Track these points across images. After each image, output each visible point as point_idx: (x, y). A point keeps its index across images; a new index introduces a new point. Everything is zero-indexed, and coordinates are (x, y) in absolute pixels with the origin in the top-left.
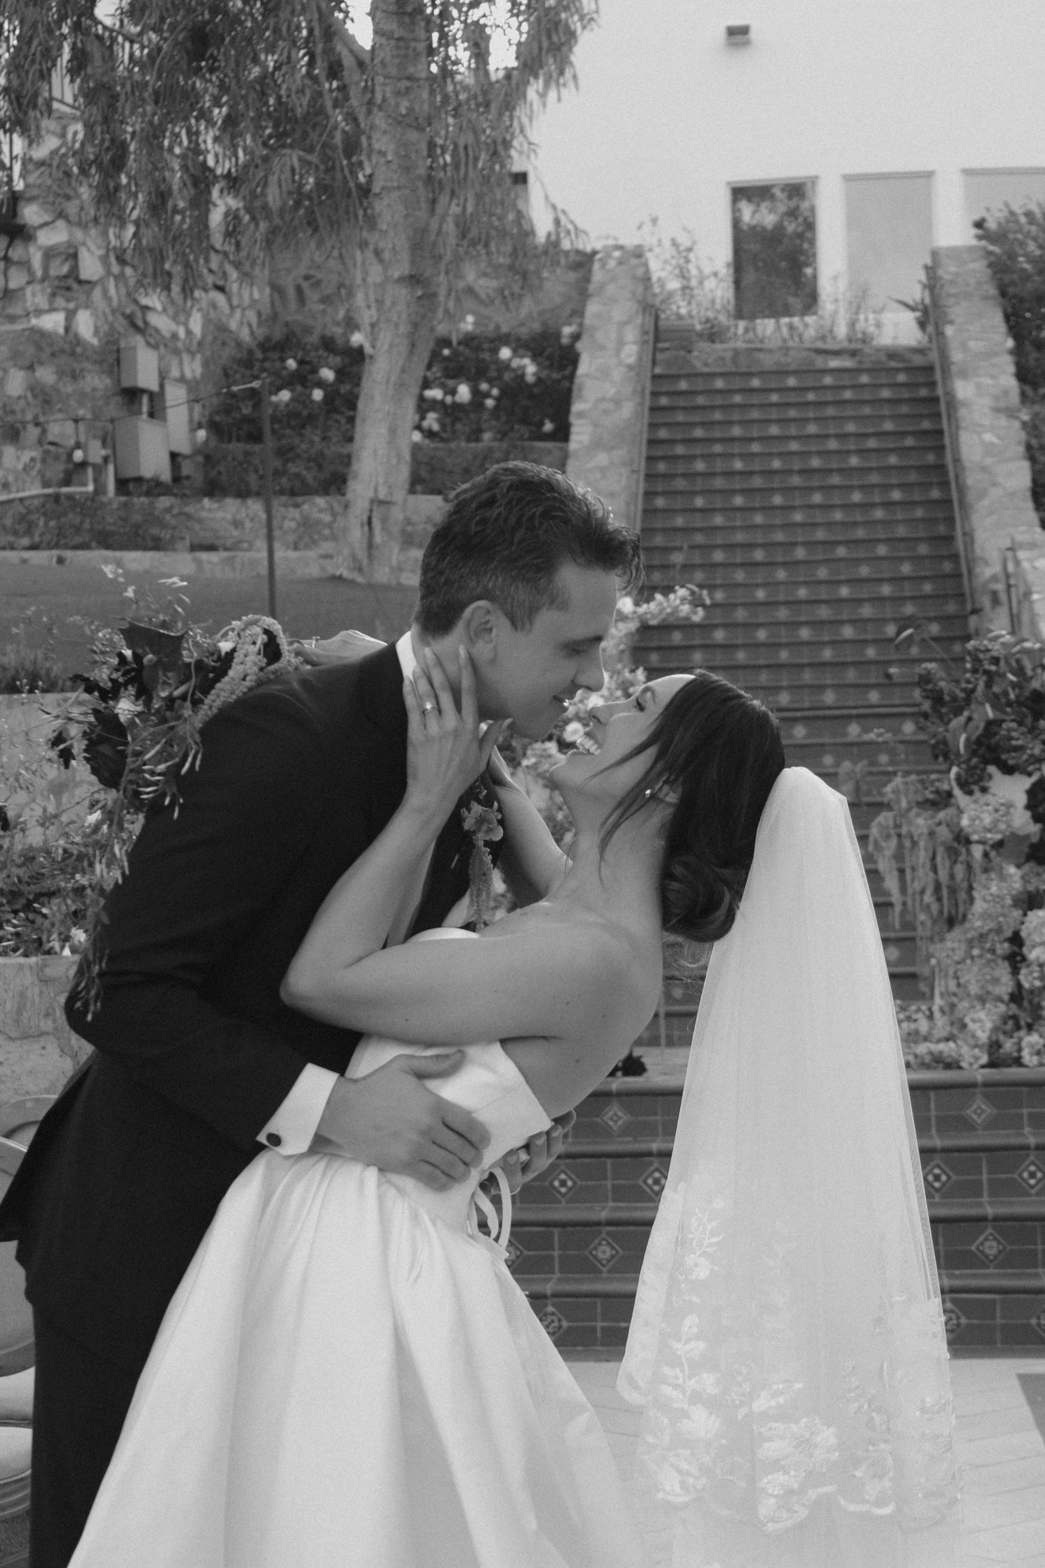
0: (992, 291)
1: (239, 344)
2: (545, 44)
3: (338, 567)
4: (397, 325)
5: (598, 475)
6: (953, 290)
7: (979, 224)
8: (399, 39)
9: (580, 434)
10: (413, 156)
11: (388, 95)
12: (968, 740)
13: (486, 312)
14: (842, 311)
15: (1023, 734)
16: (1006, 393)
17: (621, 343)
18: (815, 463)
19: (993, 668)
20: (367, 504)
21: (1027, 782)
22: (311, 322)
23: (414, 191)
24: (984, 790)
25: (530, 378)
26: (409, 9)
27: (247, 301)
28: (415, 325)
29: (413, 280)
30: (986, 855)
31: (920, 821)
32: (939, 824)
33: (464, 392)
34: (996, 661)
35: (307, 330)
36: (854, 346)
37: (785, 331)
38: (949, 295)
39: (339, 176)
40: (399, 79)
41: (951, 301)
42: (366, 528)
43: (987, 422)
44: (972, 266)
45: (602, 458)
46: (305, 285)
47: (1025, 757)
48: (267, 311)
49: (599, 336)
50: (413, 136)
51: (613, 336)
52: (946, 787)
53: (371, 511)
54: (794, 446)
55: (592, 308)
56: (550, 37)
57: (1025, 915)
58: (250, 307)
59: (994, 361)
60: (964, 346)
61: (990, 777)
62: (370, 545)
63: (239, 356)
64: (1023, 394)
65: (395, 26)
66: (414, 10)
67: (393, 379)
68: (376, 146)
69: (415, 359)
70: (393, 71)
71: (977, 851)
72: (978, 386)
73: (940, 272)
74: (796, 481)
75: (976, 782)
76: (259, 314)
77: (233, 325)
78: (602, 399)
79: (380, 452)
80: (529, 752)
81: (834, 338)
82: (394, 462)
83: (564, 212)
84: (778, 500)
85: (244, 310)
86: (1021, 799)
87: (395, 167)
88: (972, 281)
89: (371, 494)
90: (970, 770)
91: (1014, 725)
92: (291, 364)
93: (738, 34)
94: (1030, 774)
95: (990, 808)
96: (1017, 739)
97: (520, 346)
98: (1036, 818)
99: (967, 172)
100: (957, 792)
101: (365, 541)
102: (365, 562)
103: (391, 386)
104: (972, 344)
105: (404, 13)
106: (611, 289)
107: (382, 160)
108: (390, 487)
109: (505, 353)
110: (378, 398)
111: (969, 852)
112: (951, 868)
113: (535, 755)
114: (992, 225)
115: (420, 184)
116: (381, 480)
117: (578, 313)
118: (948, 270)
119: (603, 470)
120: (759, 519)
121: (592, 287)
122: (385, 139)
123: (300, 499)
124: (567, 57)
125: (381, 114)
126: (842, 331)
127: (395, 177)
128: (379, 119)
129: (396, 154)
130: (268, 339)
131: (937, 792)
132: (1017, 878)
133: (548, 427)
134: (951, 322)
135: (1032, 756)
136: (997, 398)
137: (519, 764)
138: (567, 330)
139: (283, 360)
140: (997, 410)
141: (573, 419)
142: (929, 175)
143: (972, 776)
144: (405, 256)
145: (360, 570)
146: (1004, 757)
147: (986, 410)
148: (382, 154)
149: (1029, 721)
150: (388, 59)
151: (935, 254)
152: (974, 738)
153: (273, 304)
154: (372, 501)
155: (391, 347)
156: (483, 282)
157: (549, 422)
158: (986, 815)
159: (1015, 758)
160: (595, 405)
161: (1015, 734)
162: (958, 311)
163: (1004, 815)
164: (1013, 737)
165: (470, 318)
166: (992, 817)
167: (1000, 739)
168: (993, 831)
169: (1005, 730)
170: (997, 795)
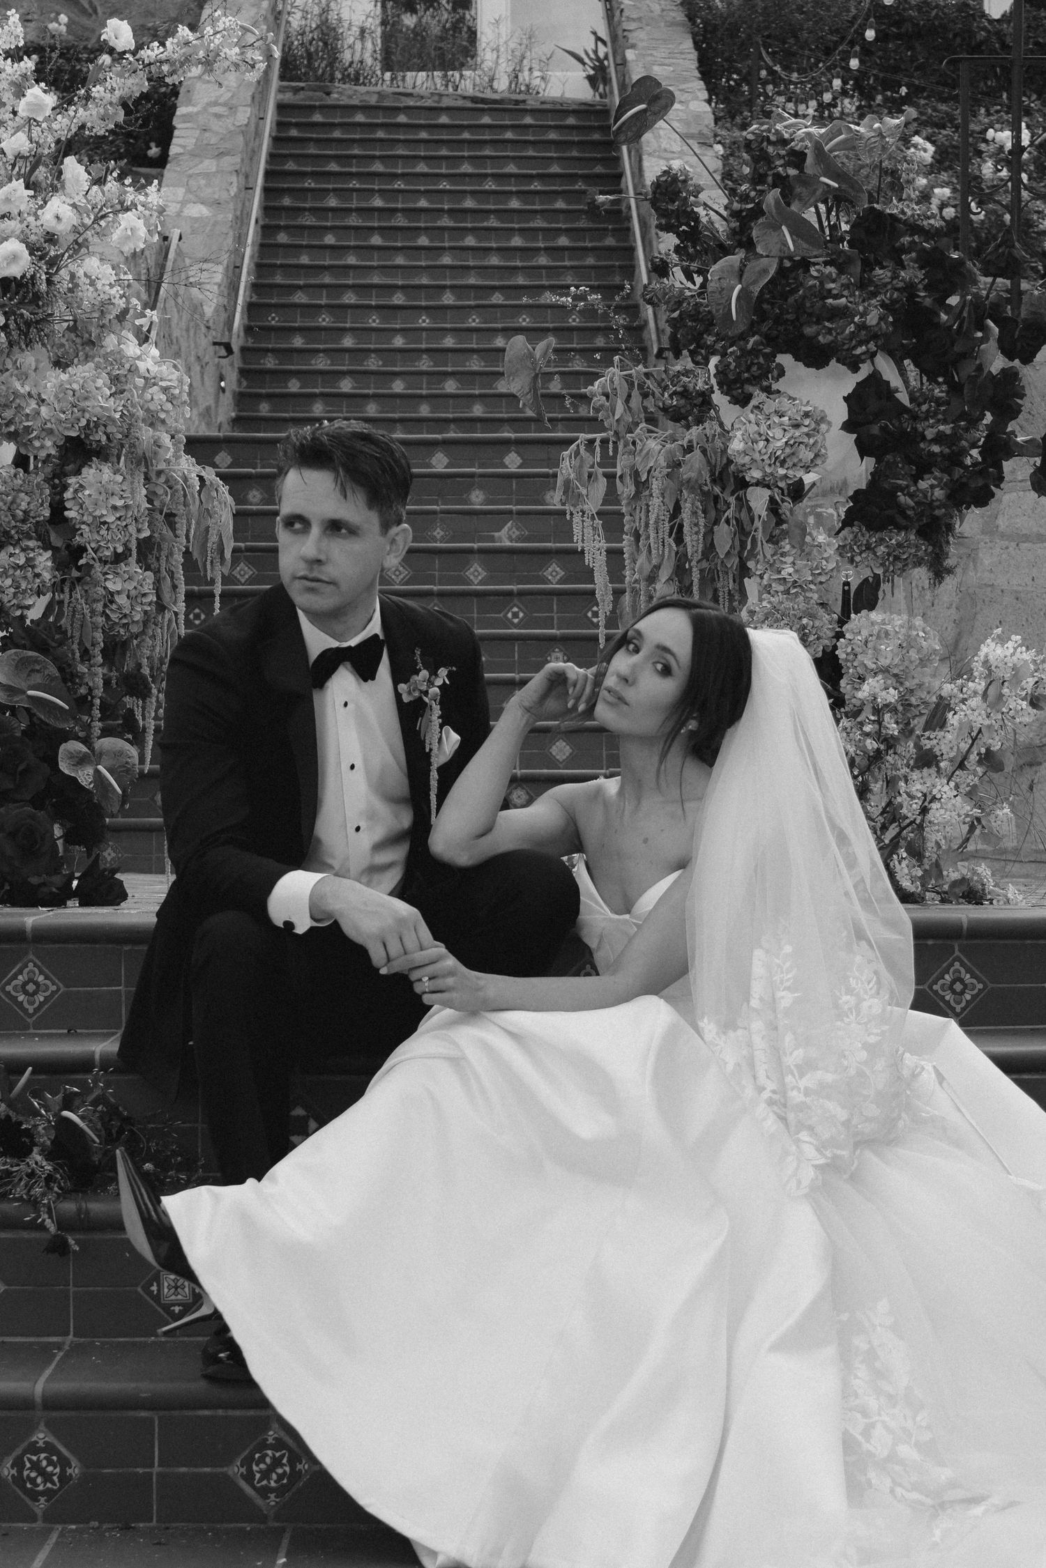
5: (202, 182)
6: (636, 14)
9: (183, 140)
12: (745, 295)
14: (503, 62)
15: (847, 288)
18: (469, 203)
19: (792, 172)
21: (849, 382)
24: (770, 393)
30: (773, 507)
31: (653, 444)
32: (689, 449)
34: (799, 159)
36: (515, 96)
38: (629, 19)
43: (676, 148)
47: (851, 329)
52: (700, 385)
54: (444, 185)
57: (842, 622)
59: (684, 86)
61: (782, 372)
64: (718, 119)
71: (759, 500)
74: (445, 221)
75: (755, 380)
78: (216, 104)
81: (494, 88)
84: (423, 241)
86: (839, 413)
88: (657, 9)
90: (745, 358)
91: (829, 270)
94: (855, 369)
95: (783, 421)
96: (836, 297)
98: (864, 449)
100: (718, 398)
104: (657, 68)
111: (743, 503)
112: (710, 532)
120: (399, 259)
126: (502, 84)
131: (685, 394)
135: (862, 327)
136: (688, 124)
140: (688, 136)
143: (748, 368)
146: (809, 330)
149: (857, 268)
152: (756, 289)
157: (153, 145)
158: (777, 432)
159: (830, 331)
160: (205, 109)
161: (832, 285)
162: (639, 36)
163: (808, 435)
164: (830, 290)
165: (63, 18)
166: (788, 435)
167: (804, 297)
168: (789, 463)
169: (815, 278)
170: (794, 399)
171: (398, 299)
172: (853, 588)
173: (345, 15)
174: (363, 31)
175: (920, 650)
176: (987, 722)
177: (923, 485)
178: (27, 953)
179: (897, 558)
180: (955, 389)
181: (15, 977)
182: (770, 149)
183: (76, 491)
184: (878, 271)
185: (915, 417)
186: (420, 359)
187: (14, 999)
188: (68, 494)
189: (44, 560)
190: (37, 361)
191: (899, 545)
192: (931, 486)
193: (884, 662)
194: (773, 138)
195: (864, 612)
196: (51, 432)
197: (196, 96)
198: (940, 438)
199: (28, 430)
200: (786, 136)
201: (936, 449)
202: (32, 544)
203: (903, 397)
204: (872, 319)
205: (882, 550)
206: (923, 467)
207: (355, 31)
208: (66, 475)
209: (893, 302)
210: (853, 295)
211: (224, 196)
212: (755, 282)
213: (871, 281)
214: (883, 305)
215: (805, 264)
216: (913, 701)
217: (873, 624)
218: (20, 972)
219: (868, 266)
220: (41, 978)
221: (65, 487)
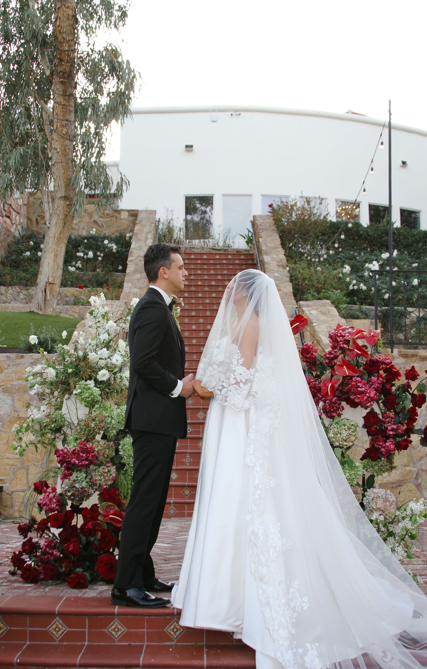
0: (275, 228)
1: (14, 237)
2: (119, 101)
3: (32, 308)
4: (59, 216)
5: (136, 281)
6: (261, 228)
7: (271, 206)
8: (64, 105)
9: (130, 268)
10: (68, 151)
11: (58, 126)
12: (332, 387)
13: (100, 229)
14: (221, 238)
15: (364, 384)
16: (281, 260)
17: (147, 239)
18: (213, 283)
19: (345, 346)
20: (45, 284)
21: (364, 412)
22: (40, 231)
23: (68, 164)
24: (339, 415)
25: (114, 251)
26: (68, 94)
27: (18, 223)
28: (66, 216)
29: (66, 198)
33: (91, 254)
34: (347, 342)
35: (39, 233)
36: (225, 248)
37: (202, 243)
38: (260, 229)
39: (40, 159)
40: (63, 120)
41: (261, 231)
42: (44, 293)
43: (276, 269)
44: (268, 221)
45: (138, 276)
46: (39, 219)
47: (366, 397)
48: (25, 226)
49: (139, 236)
50: (67, 142)
51: (144, 236)
53: (46, 286)
54: (206, 277)
55: (137, 228)
56: (121, 99)
57: (365, 490)
58: (19, 224)
59: (277, 250)
60: (266, 245)
61: (343, 408)
62: (45, 300)
63: (14, 240)
64: (287, 260)
65: (62, 100)
66: (70, 94)
67: (56, 236)
68: (53, 146)
69: (66, 229)
70: (61, 117)
72: (272, 258)
73: (257, 222)
74: (207, 289)
75: (335, 411)
76: (22, 227)
77: (12, 230)
78: (139, 256)
79: (50, 264)
80: (77, 386)
81: (218, 246)
82: (56, 268)
83: (124, 175)
84: (200, 295)
85: (16, 225)
86: (361, 422)
87: (60, 154)
88: (268, 226)
89: (47, 280)
90: (332, 403)
91: (358, 379)
92: (32, 243)
93: (189, 147)
94: (366, 408)
95: (346, 427)
96: (361, 388)
97: (111, 240)
98: (369, 435)
99: (263, 196)
100: (323, 416)
101: (43, 298)
102: (43, 306)
103: (56, 238)
104: (269, 244)
105: (66, 95)
106: (144, 222)
107: (56, 152)
108: (54, 278)
109: (106, 242)
110: (50, 243)
113: (80, 388)
114: (275, 206)
115: (70, 161)
116: (50, 275)
117: (132, 231)
118: (259, 222)
119: (138, 280)
120: (193, 301)
121: (137, 222)
122: (57, 143)
123: (28, 288)
124: (128, 106)
125: (55, 134)
126: (221, 244)
127: (60, 158)
128: (55, 136)
129: (61, 149)
130: (24, 235)
132: (360, 468)
133: (120, 268)
134: (261, 237)
135: (368, 397)
136: (279, 262)
137: (72, 392)
138: (128, 235)
139: (29, 242)
140: (279, 266)
141: (128, 262)
142: (250, 196)
143: (333, 408)
144: (63, 189)
145: (41, 309)
146: (352, 397)
147: (276, 266)
148: (55, 149)
149: (366, 377)
150: (59, 113)
151: (254, 217)
152: (336, 386)
153: (27, 224)
154: (47, 283)
155: (56, 224)
156: (100, 219)
157: (120, 266)
158: (344, 432)
159: (359, 398)
160: (136, 258)
161: (360, 384)
162: (263, 234)
163: (353, 432)
164: (359, 386)
165: (94, 230)
166: (347, 432)
167: (351, 388)
168: (347, 441)
169: (354, 382)
170: (349, 420)
171: (193, 313)
172: (366, 478)
173: (175, 224)
174: (180, 229)
175: (389, 501)
176: (412, 528)
177: (387, 444)
178: (115, 618)
179: (381, 470)
180: (397, 413)
181: (111, 626)
182: (338, 339)
183: (122, 447)
184: (373, 378)
185: (384, 423)
186: (200, 333)
187: (111, 633)
188: (120, 447)
189: (113, 469)
190: (111, 405)
191: (381, 466)
192: (390, 444)
193: (379, 506)
194: (339, 335)
195: (371, 489)
196: (115, 428)
197: (133, 254)
198: (392, 430)
199: (108, 428)
200: (343, 334)
201: (391, 433)
202: (109, 465)
203: (380, 417)
204: (372, 394)
205: (376, 468)
206: (387, 437)
207: (178, 229)
208: (120, 440)
209: (378, 387)
210: (366, 387)
211: (143, 286)
212: (336, 383)
213: (370, 381)
214: (376, 390)
215: (352, 377)
216: (387, 517)
217: (375, 493)
218: (113, 625)
219: (369, 376)
220: (120, 627)
221: (119, 444)
